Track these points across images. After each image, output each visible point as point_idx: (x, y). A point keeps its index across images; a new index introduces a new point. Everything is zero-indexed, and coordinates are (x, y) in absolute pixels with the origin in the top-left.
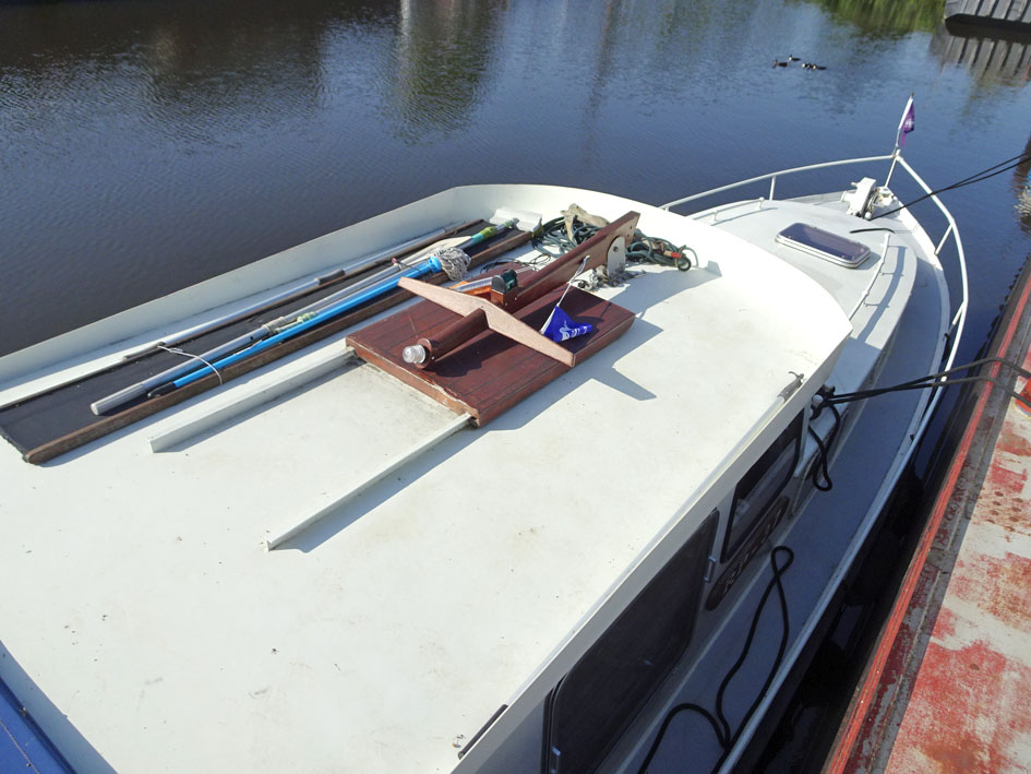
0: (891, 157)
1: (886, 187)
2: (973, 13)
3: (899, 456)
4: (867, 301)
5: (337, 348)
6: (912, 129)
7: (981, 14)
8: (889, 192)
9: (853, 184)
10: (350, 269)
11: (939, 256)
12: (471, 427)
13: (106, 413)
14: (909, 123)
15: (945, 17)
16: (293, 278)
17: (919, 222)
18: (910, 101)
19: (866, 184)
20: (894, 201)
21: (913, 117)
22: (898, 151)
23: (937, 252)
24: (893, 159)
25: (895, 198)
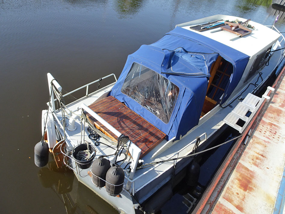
2: (279, 4)
5: (219, 28)
7: (281, 4)
10: (211, 22)
12: (240, 37)
13: (203, 29)
15: (272, 4)
16: (203, 22)
24: (273, 27)
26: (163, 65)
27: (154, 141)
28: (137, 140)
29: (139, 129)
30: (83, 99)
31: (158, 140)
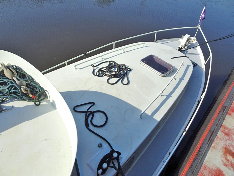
0: (197, 27)
1: (195, 37)
3: (162, 163)
4: (162, 94)
6: (204, 18)
8: (195, 39)
9: (183, 36)
11: (205, 65)
14: (203, 16)
17: (202, 51)
18: (204, 8)
19: (187, 37)
20: (196, 42)
21: (205, 14)
22: (200, 25)
23: (205, 64)
24: (197, 28)
25: (197, 41)
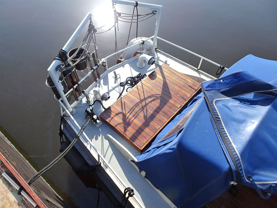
26: (221, 81)
27: (127, 132)
28: (126, 114)
29: (145, 117)
30: (191, 68)
31: (130, 138)
